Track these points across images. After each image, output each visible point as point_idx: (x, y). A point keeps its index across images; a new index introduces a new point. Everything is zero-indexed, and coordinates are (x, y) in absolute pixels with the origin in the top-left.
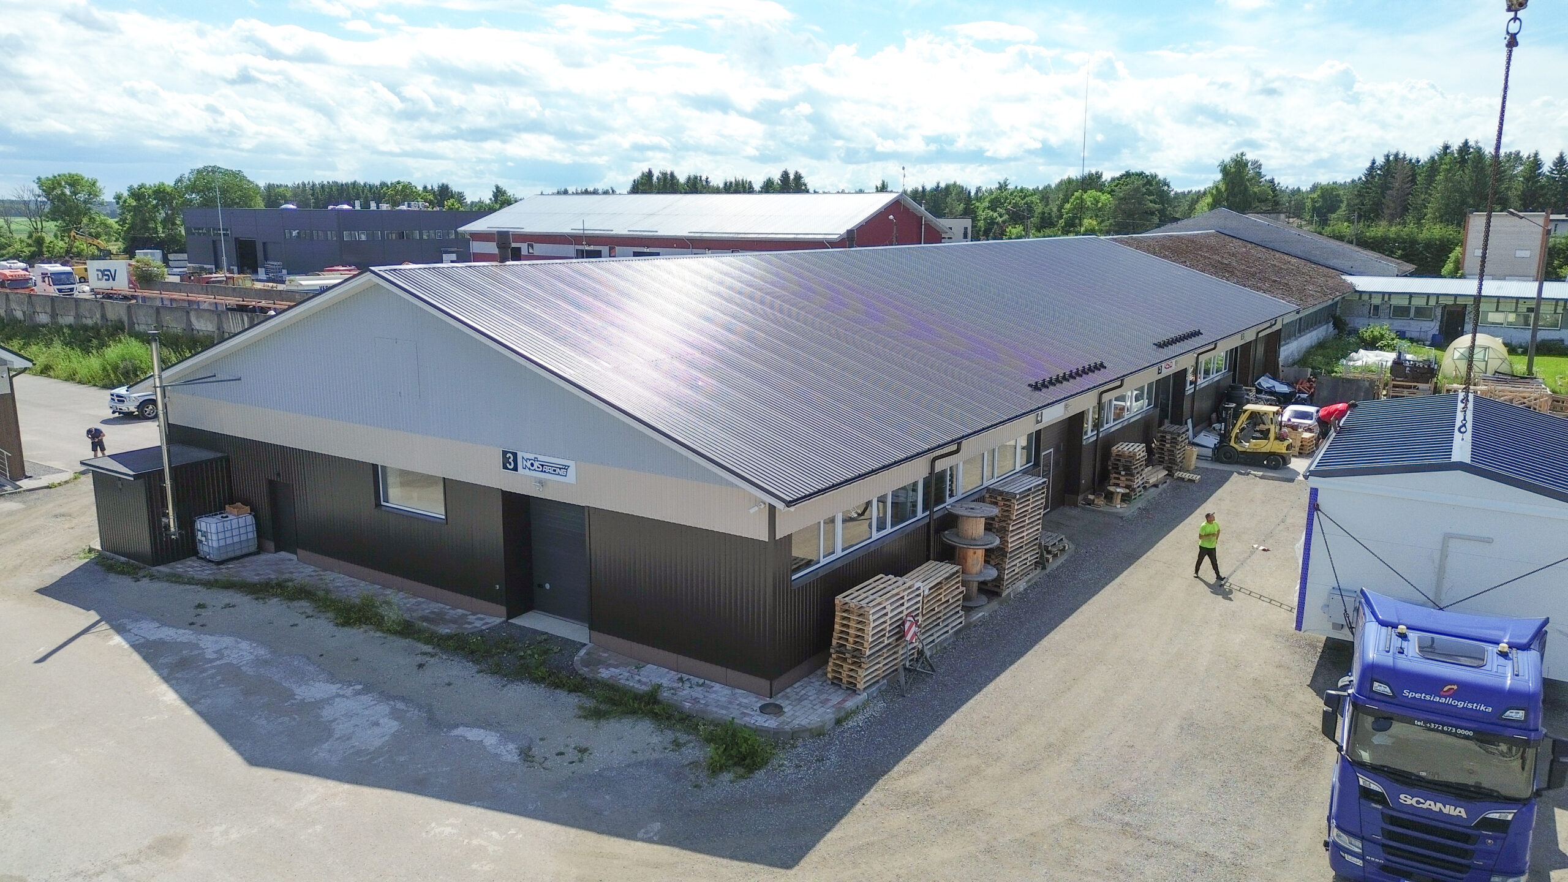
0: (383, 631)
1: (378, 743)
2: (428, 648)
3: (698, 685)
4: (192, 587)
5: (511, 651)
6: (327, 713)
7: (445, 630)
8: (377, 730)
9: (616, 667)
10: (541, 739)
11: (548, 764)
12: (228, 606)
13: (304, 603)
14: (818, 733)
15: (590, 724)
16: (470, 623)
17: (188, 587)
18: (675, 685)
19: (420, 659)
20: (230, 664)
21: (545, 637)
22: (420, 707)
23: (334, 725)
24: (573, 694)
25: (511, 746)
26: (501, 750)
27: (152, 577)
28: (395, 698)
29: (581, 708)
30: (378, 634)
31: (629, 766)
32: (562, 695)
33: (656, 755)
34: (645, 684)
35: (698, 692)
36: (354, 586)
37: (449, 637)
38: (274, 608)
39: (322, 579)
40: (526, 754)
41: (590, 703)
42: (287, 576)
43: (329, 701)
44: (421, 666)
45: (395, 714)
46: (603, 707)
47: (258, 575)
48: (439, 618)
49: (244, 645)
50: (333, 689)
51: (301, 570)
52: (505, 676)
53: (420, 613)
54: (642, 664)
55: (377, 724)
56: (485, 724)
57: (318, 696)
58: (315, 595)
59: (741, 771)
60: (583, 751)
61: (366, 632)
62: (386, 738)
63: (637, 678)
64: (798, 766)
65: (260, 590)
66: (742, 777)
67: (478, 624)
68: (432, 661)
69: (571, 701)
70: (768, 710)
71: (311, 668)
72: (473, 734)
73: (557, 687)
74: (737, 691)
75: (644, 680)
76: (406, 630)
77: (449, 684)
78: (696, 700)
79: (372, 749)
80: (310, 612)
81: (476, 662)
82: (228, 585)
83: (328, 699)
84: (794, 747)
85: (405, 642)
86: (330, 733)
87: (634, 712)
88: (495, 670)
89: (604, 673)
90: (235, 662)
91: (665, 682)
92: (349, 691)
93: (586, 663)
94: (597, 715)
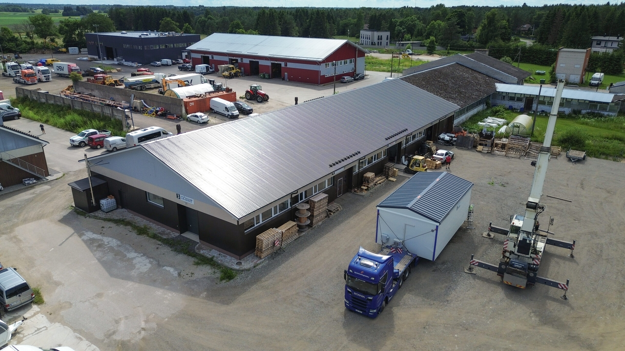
0: (149, 237)
1: (146, 270)
2: (160, 243)
3: (223, 256)
4: (100, 220)
5: (180, 244)
6: (134, 262)
7: (165, 237)
8: (146, 267)
9: (205, 250)
10: (184, 270)
11: (184, 277)
12: (110, 227)
13: (129, 227)
14: (249, 270)
15: (196, 266)
16: (171, 235)
17: (99, 220)
18: (218, 256)
19: (158, 246)
20: (111, 246)
21: (189, 240)
22: (156, 260)
23: (136, 265)
24: (193, 258)
25: (176, 272)
26: (174, 273)
27: (90, 217)
28: (150, 258)
29: (194, 262)
30: (148, 238)
31: (202, 278)
32: (190, 258)
33: (209, 275)
34: (211, 255)
35: (223, 258)
36: (142, 221)
37: (165, 239)
38: (121, 229)
39: (134, 219)
40: (179, 274)
41: (196, 261)
42: (125, 218)
43: (134, 258)
44: (157, 248)
45: (151, 263)
46: (200, 262)
47: (117, 217)
48: (163, 233)
49: (114, 240)
50: (136, 254)
51: (128, 215)
52: (178, 252)
53: (158, 232)
54: (211, 249)
55: (146, 265)
56: (171, 266)
57: (132, 257)
58: (132, 224)
59: (228, 280)
60: (192, 274)
61: (144, 237)
62: (148, 269)
63: (209, 253)
64: (241, 279)
65: (117, 222)
66: (227, 281)
67: (173, 235)
68: (160, 247)
69: (192, 259)
70: (238, 264)
71: (131, 248)
72: (168, 268)
73: (189, 256)
74: (233, 258)
75: (211, 254)
76: (155, 237)
77: (164, 254)
78: (222, 261)
79: (144, 272)
80: (130, 230)
81: (171, 247)
82: (110, 220)
83: (135, 258)
84: (242, 274)
85: (154, 241)
86: (135, 267)
87: (206, 264)
88: (175, 250)
89: (202, 252)
90: (112, 246)
91: (216, 255)
92: (140, 255)
93: (198, 249)
94: (197, 264)
